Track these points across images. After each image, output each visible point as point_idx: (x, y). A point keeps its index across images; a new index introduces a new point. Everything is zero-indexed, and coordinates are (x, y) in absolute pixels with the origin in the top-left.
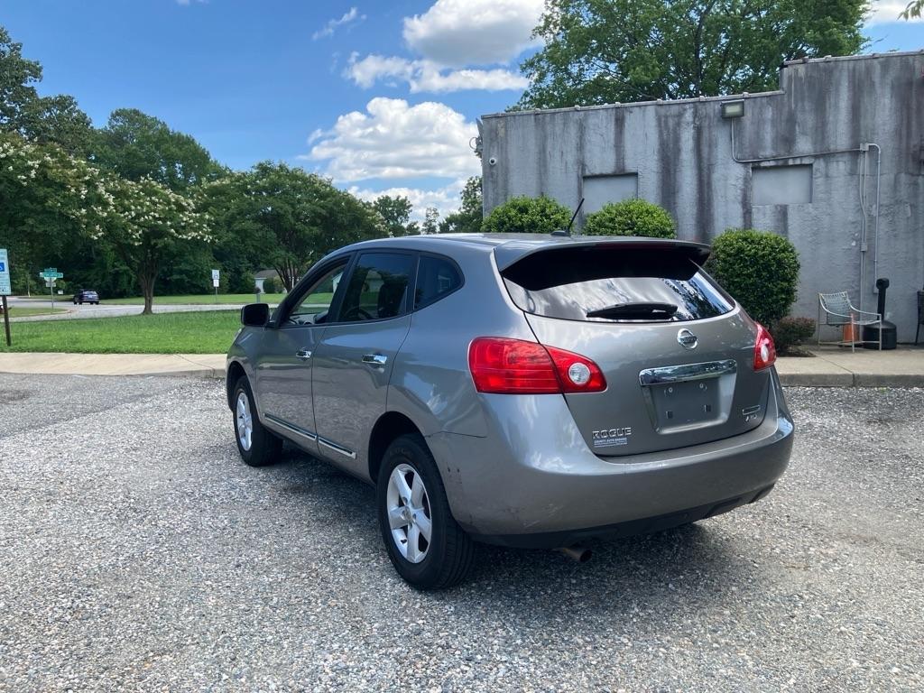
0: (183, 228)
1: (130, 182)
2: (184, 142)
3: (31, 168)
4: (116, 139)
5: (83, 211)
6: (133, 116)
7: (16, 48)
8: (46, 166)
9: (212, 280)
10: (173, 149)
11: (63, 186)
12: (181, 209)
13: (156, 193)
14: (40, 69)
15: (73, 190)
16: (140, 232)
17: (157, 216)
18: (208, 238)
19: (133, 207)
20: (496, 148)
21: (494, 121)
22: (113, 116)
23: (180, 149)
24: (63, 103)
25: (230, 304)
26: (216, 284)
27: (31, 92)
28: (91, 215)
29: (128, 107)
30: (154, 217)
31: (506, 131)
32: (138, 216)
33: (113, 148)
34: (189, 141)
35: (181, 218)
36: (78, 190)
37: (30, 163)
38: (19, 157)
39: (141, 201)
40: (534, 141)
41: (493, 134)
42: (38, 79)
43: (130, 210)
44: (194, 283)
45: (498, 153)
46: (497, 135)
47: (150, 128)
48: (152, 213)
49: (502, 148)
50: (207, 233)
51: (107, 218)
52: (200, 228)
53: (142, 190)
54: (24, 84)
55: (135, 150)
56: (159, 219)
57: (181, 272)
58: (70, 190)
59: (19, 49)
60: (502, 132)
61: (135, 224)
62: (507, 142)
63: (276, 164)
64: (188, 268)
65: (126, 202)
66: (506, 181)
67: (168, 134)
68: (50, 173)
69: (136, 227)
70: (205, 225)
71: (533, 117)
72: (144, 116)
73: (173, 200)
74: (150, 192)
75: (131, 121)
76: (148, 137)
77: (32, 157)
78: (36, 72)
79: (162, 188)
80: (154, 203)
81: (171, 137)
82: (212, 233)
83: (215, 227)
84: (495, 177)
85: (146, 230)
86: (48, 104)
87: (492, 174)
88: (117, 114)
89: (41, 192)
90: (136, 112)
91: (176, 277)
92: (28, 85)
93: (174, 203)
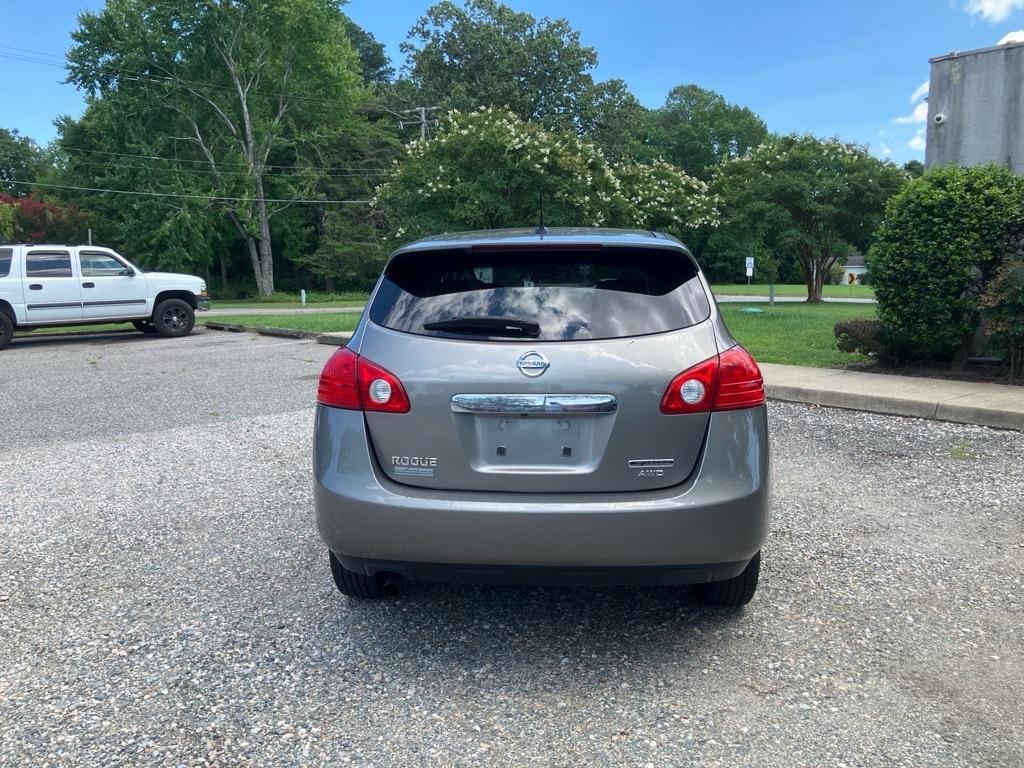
0: (690, 212)
1: (641, 166)
2: (741, 116)
3: (544, 155)
4: (671, 118)
5: (587, 198)
6: (690, 93)
7: (575, 37)
8: (557, 155)
9: (746, 268)
10: (726, 125)
11: (570, 174)
12: (690, 190)
13: (667, 176)
14: (595, 55)
15: (580, 178)
16: (645, 217)
17: (663, 200)
18: (716, 223)
19: (641, 192)
20: (946, 100)
21: (947, 64)
22: (671, 95)
23: (736, 125)
24: (614, 87)
25: (761, 295)
26: (749, 272)
27: (588, 79)
28: (595, 201)
29: (686, 82)
30: (659, 202)
31: (963, 76)
32: (645, 201)
33: (667, 128)
34: (746, 113)
35: (688, 202)
36: (584, 178)
37: (542, 150)
38: (534, 147)
39: (650, 185)
40: (1002, 86)
41: (944, 82)
42: (594, 66)
43: (637, 195)
44: (739, 271)
45: (949, 108)
46: (949, 82)
47: (707, 104)
48: (659, 198)
49: (955, 100)
50: (716, 217)
51: (610, 203)
52: (708, 212)
53: (654, 173)
54: (582, 73)
55: (688, 129)
56: (665, 204)
57: (725, 259)
58: (577, 177)
59: (577, 38)
60: (956, 79)
61: (640, 209)
62: (963, 91)
63: (801, 136)
64: (733, 254)
65: (636, 187)
66: (957, 144)
67: (724, 108)
68: (560, 162)
69: (641, 212)
70: (714, 209)
71: (1003, 54)
72: (701, 91)
73: (684, 183)
74: (661, 175)
75: (689, 98)
76: (702, 114)
77: (544, 145)
78: (592, 59)
79: (674, 170)
80: (663, 187)
81: (726, 111)
82: (720, 217)
83: (724, 212)
84: (942, 139)
85: (652, 216)
86: (599, 91)
87: (938, 136)
88: (675, 92)
89: (551, 180)
90: (694, 88)
91: (719, 264)
92: (585, 73)
93: (683, 187)
